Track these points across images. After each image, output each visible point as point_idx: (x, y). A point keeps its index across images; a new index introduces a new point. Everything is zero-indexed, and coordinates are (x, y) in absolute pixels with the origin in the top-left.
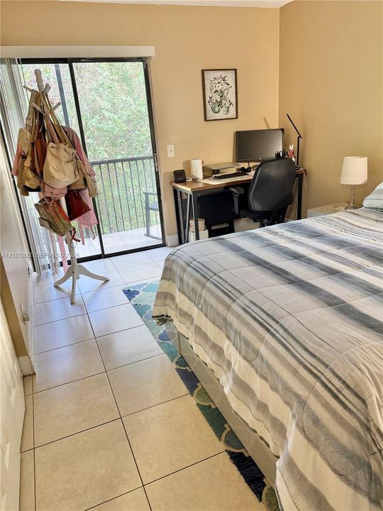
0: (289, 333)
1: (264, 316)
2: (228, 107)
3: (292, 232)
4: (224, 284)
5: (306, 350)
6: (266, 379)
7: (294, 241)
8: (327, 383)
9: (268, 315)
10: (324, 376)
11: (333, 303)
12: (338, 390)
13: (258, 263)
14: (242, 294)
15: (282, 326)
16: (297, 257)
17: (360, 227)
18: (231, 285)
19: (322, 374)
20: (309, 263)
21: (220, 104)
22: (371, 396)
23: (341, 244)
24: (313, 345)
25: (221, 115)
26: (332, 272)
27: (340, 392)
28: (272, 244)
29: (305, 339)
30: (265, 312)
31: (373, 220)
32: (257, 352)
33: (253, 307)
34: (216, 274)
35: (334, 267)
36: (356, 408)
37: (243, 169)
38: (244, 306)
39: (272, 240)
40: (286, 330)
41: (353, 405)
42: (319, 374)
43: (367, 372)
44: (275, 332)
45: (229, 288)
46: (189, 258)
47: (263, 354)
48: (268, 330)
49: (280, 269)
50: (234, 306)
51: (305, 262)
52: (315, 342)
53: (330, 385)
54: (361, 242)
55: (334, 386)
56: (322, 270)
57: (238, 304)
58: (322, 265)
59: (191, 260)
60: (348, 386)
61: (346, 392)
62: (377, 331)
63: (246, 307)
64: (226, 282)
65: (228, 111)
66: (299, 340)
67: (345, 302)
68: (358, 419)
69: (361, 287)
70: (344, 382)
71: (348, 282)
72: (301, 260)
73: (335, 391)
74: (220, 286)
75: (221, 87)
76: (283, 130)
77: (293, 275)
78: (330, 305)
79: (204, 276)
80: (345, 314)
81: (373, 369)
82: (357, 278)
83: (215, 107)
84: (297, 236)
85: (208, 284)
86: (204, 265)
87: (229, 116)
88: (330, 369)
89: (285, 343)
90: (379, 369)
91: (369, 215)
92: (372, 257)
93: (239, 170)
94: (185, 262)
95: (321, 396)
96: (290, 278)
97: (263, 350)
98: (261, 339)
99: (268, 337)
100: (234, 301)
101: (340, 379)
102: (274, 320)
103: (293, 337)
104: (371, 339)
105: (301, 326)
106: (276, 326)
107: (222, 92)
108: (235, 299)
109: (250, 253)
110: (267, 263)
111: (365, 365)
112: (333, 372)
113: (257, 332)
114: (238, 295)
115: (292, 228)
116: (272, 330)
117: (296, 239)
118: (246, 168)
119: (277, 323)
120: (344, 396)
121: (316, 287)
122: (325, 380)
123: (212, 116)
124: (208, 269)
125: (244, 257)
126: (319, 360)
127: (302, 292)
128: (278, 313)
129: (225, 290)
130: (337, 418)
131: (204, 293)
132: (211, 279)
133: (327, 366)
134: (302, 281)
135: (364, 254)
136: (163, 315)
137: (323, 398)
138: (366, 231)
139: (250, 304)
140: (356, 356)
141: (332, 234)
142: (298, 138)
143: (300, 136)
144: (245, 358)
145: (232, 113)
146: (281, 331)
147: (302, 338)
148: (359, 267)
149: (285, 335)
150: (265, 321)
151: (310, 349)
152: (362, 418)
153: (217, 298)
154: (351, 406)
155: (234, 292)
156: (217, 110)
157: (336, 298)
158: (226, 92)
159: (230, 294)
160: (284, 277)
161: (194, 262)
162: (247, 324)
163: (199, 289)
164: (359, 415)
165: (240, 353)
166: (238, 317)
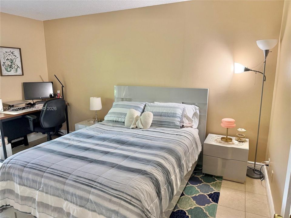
0: (102, 185)
1: (87, 181)
2: (17, 69)
3: (78, 137)
4: (56, 171)
5: (112, 189)
6: (95, 211)
7: (81, 142)
8: (125, 199)
9: (89, 180)
10: (123, 197)
11: (113, 166)
12: (130, 200)
13: (69, 156)
14: (70, 174)
15: (98, 183)
16: (87, 149)
17: (108, 130)
18: (61, 171)
19: (122, 196)
20: (94, 151)
21: (11, 67)
22: (142, 198)
23: (104, 139)
24: (115, 186)
25: (12, 73)
26: (106, 153)
27: (131, 201)
28: (71, 145)
29: (110, 184)
30: (87, 179)
31: (111, 126)
32: (88, 200)
33: (80, 179)
34: (48, 168)
35: (106, 151)
36: (138, 205)
37: (30, 104)
38: (74, 179)
39: (69, 143)
40: (100, 184)
41: (137, 204)
42: (121, 197)
43: (138, 189)
44: (95, 187)
45: (61, 173)
46: (23, 163)
47: (91, 199)
48: (92, 187)
49: (82, 157)
50: (67, 181)
51: (92, 151)
52: (115, 184)
53: (127, 200)
54: (111, 137)
55: (128, 199)
56: (102, 153)
57: (70, 180)
58: (100, 151)
59: (26, 163)
60: (133, 197)
61: (133, 200)
62: (135, 172)
63: (75, 180)
64: (58, 170)
65: (17, 71)
66: (108, 186)
67: (118, 164)
68: (139, 209)
69: (121, 156)
70: (131, 196)
71: (114, 155)
72: (90, 150)
73: (129, 201)
74: (55, 173)
75: (11, 57)
76: (52, 83)
77: (90, 158)
78: (113, 167)
79: (40, 171)
80: (121, 169)
81: (140, 187)
82: (117, 153)
83: (7, 68)
84: (81, 139)
85: (45, 174)
86: (37, 165)
87: (17, 74)
88: (125, 193)
89: (102, 189)
90: (141, 186)
91: (109, 124)
92: (119, 142)
93: (27, 104)
94: (22, 166)
95: (124, 206)
96: (90, 160)
97: (91, 197)
98: (89, 192)
99: (93, 190)
100: (67, 179)
101: (130, 195)
102: (93, 181)
103: (105, 186)
104: (134, 176)
105: (106, 180)
106: (95, 184)
107: (11, 60)
108: (67, 177)
109: (61, 152)
110: (74, 155)
111: (136, 187)
112: (126, 194)
113: (86, 190)
114: (68, 175)
115: (76, 135)
116: (94, 186)
117: (81, 140)
118: (32, 103)
119: (95, 182)
120: (133, 202)
121: (103, 161)
122: (124, 199)
123: (6, 73)
124: (41, 166)
125: (59, 155)
126: (119, 191)
127: (99, 165)
128: (93, 177)
129: (59, 175)
130: (132, 212)
131: (43, 180)
132: (46, 171)
133: (123, 192)
134: (95, 160)
135: (115, 142)
136: (3, 206)
137: (125, 206)
138: (111, 131)
139: (77, 178)
140: (132, 184)
141: (97, 135)
142: (62, 87)
143: (63, 86)
144: (80, 206)
145: (19, 72)
146: (99, 185)
147: (109, 185)
148: (116, 148)
149: (101, 186)
150: (89, 183)
151: (114, 188)
152: (141, 208)
153: (55, 180)
154: (136, 205)
155: (65, 174)
156: (9, 70)
157: (114, 163)
158: (14, 60)
159: (63, 176)
160: (86, 160)
161: (29, 164)
162: (79, 188)
163: (38, 179)
164: (139, 207)
165: (76, 204)
166: (72, 186)
